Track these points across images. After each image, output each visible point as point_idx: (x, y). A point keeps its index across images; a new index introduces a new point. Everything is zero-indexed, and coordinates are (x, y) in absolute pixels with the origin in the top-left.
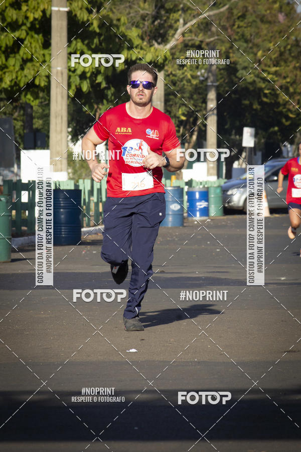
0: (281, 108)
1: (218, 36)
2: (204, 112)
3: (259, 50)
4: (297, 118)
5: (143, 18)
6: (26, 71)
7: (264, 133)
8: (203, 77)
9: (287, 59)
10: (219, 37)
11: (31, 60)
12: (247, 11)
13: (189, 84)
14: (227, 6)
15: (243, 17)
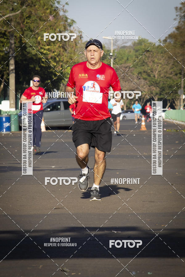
0: (52, 70)
2: (8, 72)
3: (39, 36)
7: (42, 84)
8: (7, 51)
9: (55, 42)
12: (31, 14)
14: (20, 11)
15: (29, 17)
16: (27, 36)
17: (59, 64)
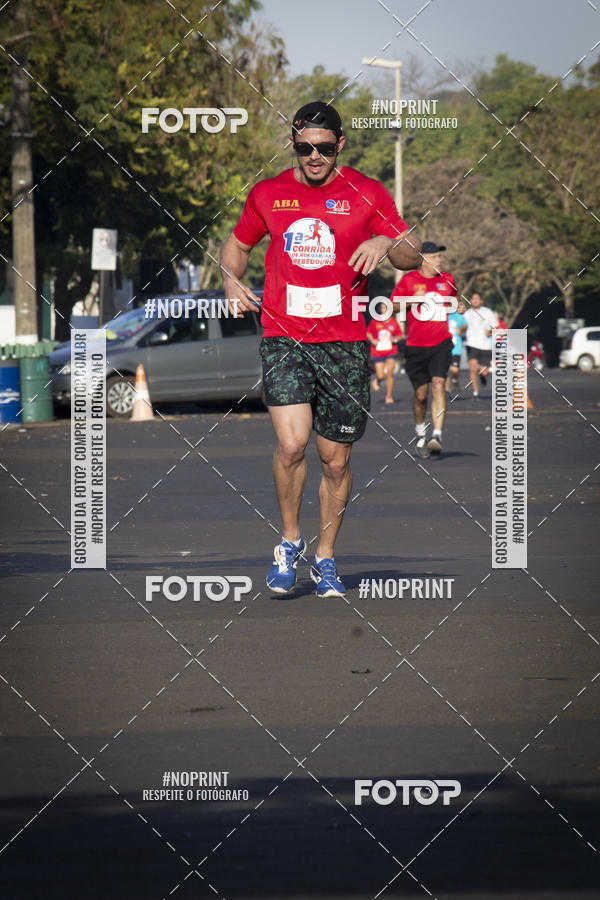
0: (172, 186)
1: (30, 29)
2: (6, 197)
3: (122, 61)
4: (208, 208)
7: (137, 241)
9: (183, 80)
10: (33, 33)
16: (76, 59)
17: (198, 165)
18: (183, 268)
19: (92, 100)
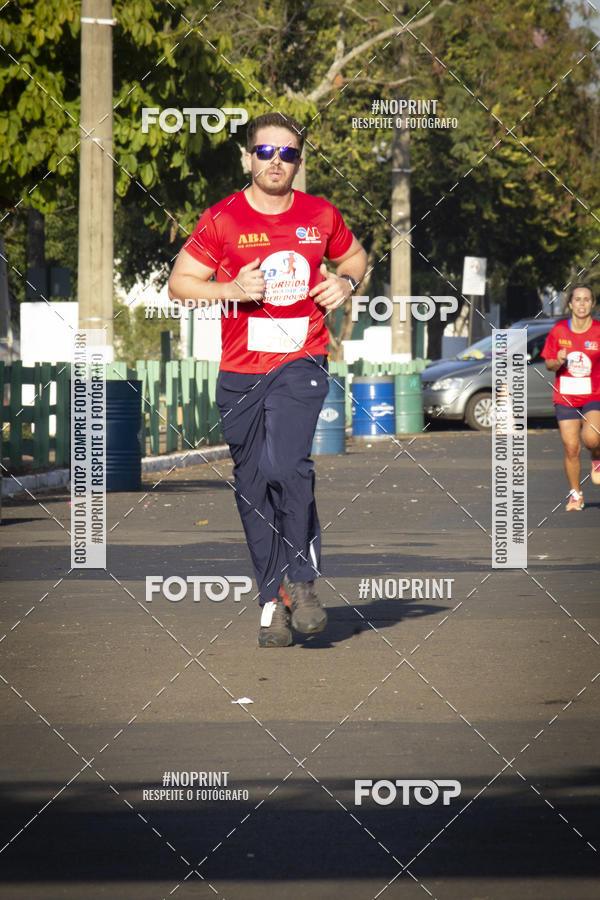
0: (539, 218)
1: (412, 74)
2: (386, 227)
3: (495, 103)
4: (572, 238)
5: (264, 39)
6: (30, 146)
7: (505, 268)
8: (384, 156)
9: (552, 120)
10: (415, 77)
11: (41, 123)
12: (470, 25)
13: (356, 171)
14: (431, 16)
15: (462, 37)
16: (453, 102)
17: (563, 199)
18: (546, 293)
19: (467, 139)
